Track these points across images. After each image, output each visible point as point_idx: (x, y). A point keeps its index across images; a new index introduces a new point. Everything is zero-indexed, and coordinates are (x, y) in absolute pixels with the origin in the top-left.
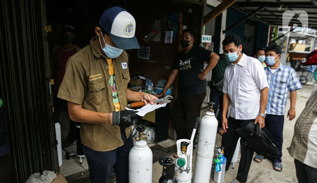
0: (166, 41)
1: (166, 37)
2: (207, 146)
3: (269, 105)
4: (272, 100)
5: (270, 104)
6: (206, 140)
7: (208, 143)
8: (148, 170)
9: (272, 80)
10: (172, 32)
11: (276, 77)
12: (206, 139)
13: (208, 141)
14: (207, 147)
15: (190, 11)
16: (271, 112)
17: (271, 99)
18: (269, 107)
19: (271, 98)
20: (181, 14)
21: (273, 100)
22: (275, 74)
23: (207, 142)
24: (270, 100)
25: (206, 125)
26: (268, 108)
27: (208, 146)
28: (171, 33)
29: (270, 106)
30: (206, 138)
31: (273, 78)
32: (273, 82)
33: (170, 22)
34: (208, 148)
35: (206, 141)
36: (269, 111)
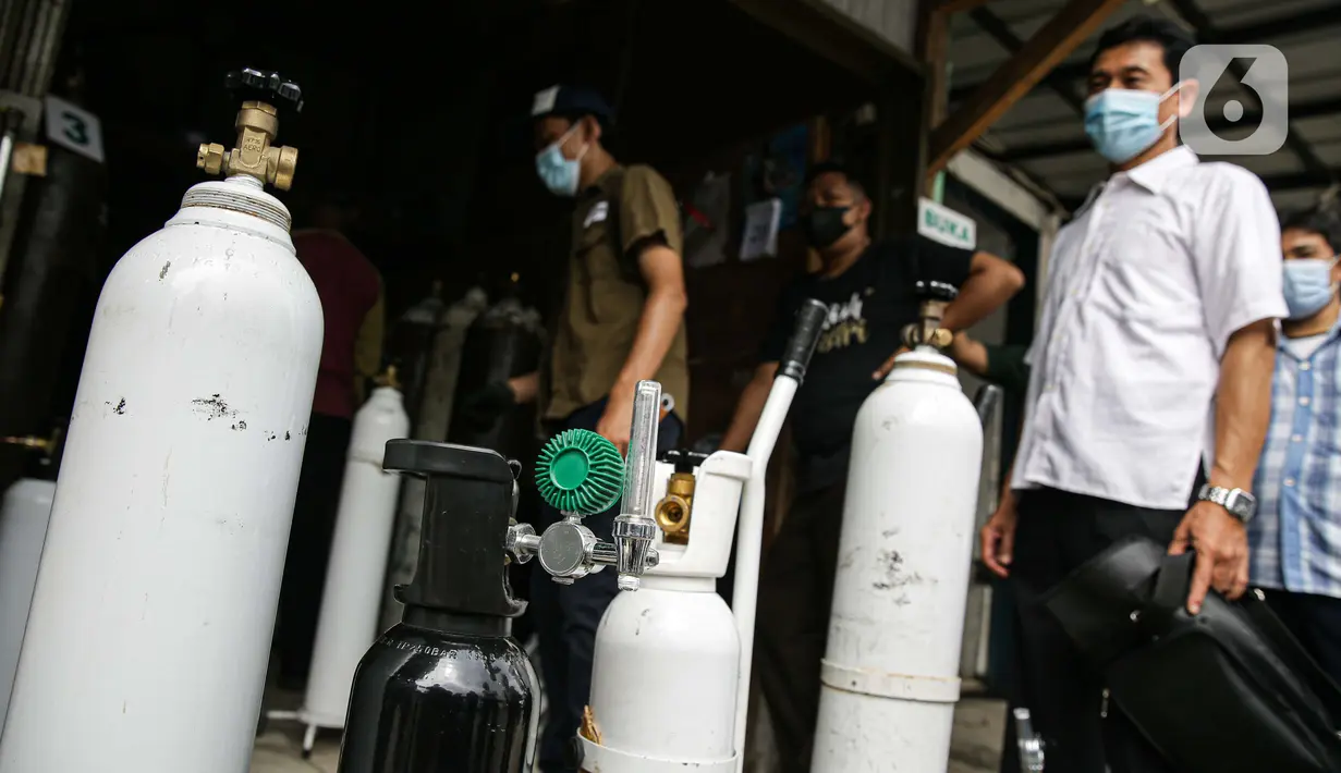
0: (747, 251)
1: (749, 233)
2: (896, 593)
3: (1295, 530)
4: (1316, 503)
5: (1304, 529)
6: (891, 545)
7: (904, 569)
8: (228, 420)
9: (1303, 388)
10: (777, 205)
11: (1329, 373)
12: (885, 534)
13: (901, 556)
14: (899, 602)
15: (868, 113)
16: (1319, 578)
17: (1309, 497)
18: (1299, 548)
19: (1304, 488)
20: (820, 123)
21: (1321, 498)
22: (1321, 357)
23: (896, 558)
24: (1302, 501)
25: (886, 424)
26: (1297, 555)
27: (910, 591)
28: (771, 209)
29: (1305, 543)
30: (889, 528)
31: (1311, 379)
32: (1310, 395)
33: (770, 165)
34: (905, 607)
35: (890, 550)
36: (1307, 576)
